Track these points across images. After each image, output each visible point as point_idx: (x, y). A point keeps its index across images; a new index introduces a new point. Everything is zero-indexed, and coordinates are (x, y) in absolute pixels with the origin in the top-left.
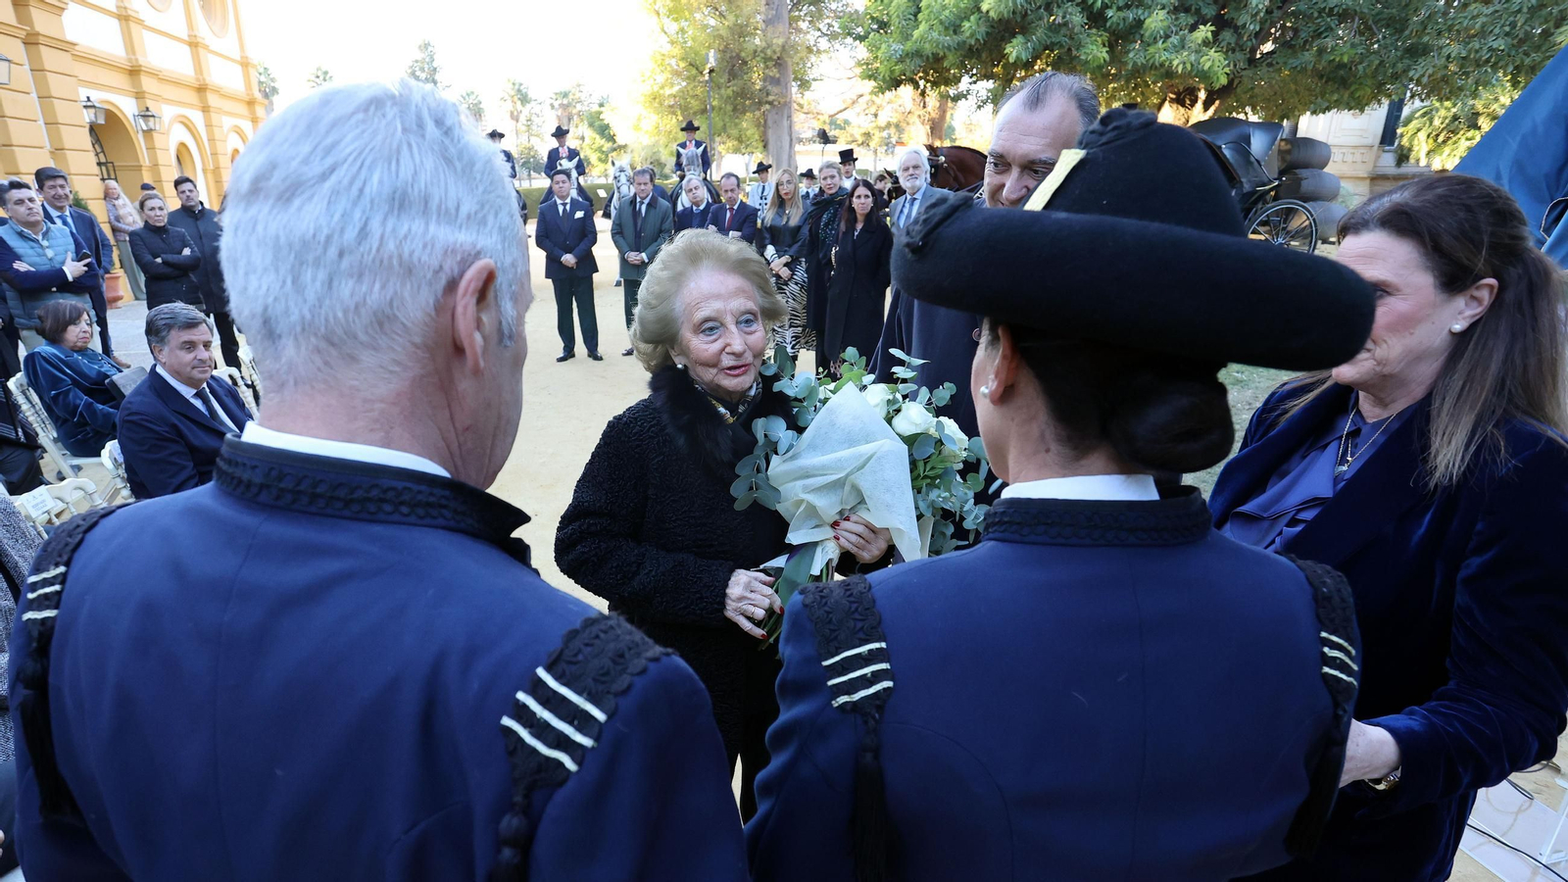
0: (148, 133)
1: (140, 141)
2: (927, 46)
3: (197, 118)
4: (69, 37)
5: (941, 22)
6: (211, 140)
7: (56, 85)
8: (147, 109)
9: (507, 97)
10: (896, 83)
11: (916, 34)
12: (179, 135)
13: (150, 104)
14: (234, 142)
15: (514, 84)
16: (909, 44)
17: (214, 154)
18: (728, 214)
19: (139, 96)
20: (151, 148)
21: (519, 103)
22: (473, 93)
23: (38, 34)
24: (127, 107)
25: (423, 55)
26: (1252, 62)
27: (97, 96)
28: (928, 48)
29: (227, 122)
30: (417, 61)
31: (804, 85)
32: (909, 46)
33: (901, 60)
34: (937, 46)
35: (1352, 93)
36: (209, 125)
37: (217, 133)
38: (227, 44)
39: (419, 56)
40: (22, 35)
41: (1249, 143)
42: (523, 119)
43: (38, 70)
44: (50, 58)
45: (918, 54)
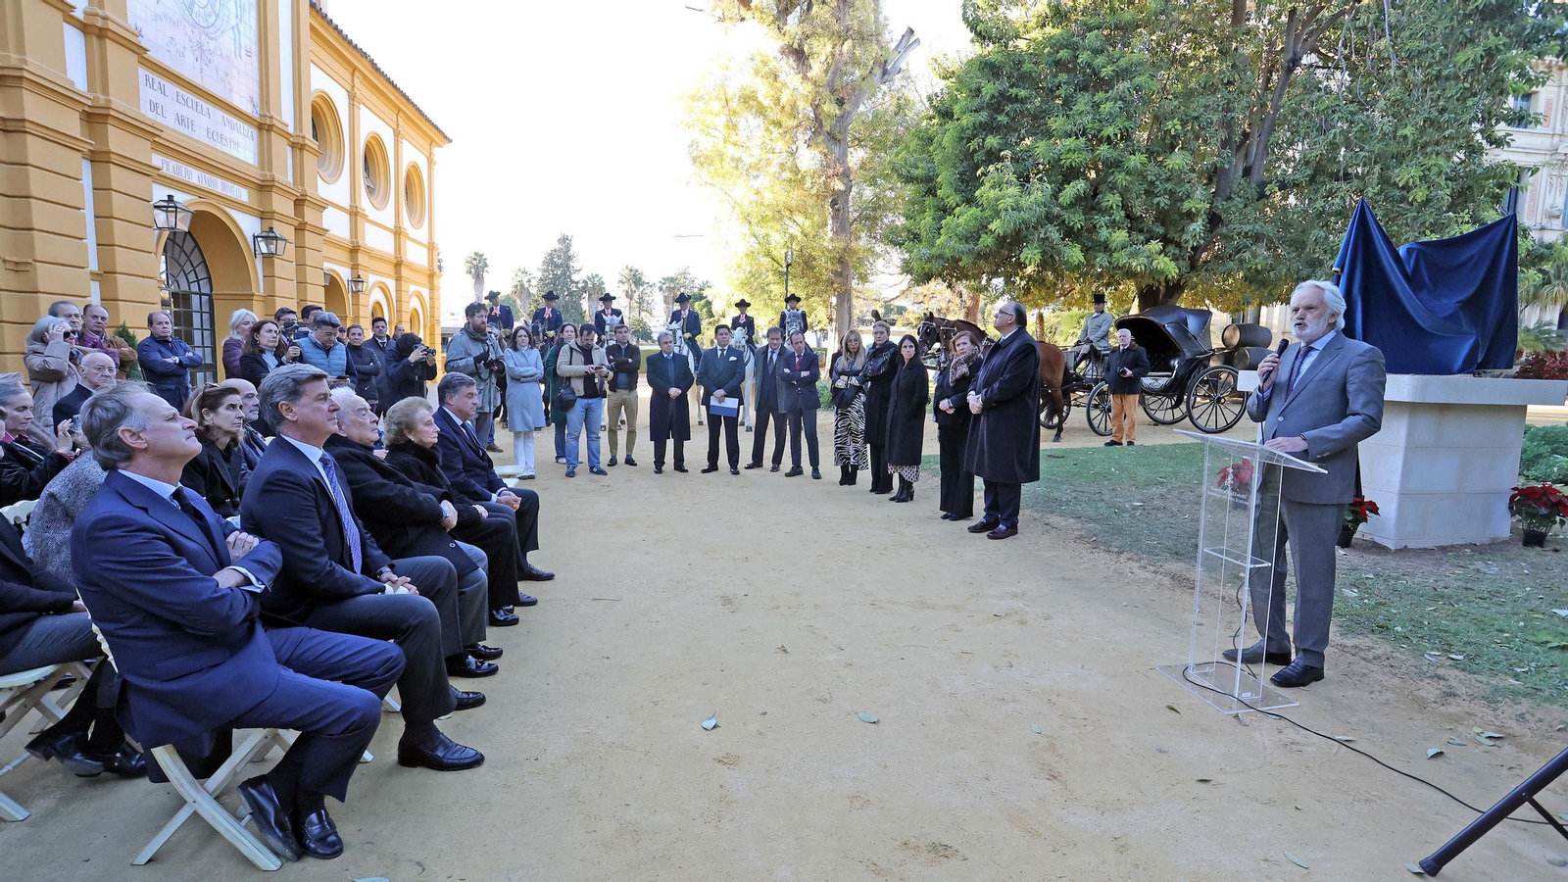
0: (356, 294)
1: (349, 298)
2: (947, 251)
3: (391, 284)
4: (325, 226)
5: (956, 235)
6: (399, 301)
7: (310, 257)
8: (359, 277)
9: (624, 280)
10: (927, 277)
11: (938, 242)
12: (377, 296)
13: (361, 273)
14: (415, 303)
15: (631, 270)
16: (934, 249)
17: (399, 311)
18: (797, 359)
19: (355, 267)
20: (356, 304)
21: (633, 286)
22: (597, 276)
23: (306, 223)
24: (344, 274)
25: (560, 246)
26: (1193, 267)
27: (327, 265)
28: (948, 253)
29: (412, 288)
30: (555, 251)
31: (863, 278)
32: (934, 251)
33: (929, 260)
34: (954, 251)
35: (1270, 291)
36: (398, 290)
37: (404, 297)
38: (421, 235)
39: (557, 246)
40: (296, 223)
41: (1186, 325)
42: (636, 296)
43: (300, 247)
44: (310, 239)
45: (940, 257)
